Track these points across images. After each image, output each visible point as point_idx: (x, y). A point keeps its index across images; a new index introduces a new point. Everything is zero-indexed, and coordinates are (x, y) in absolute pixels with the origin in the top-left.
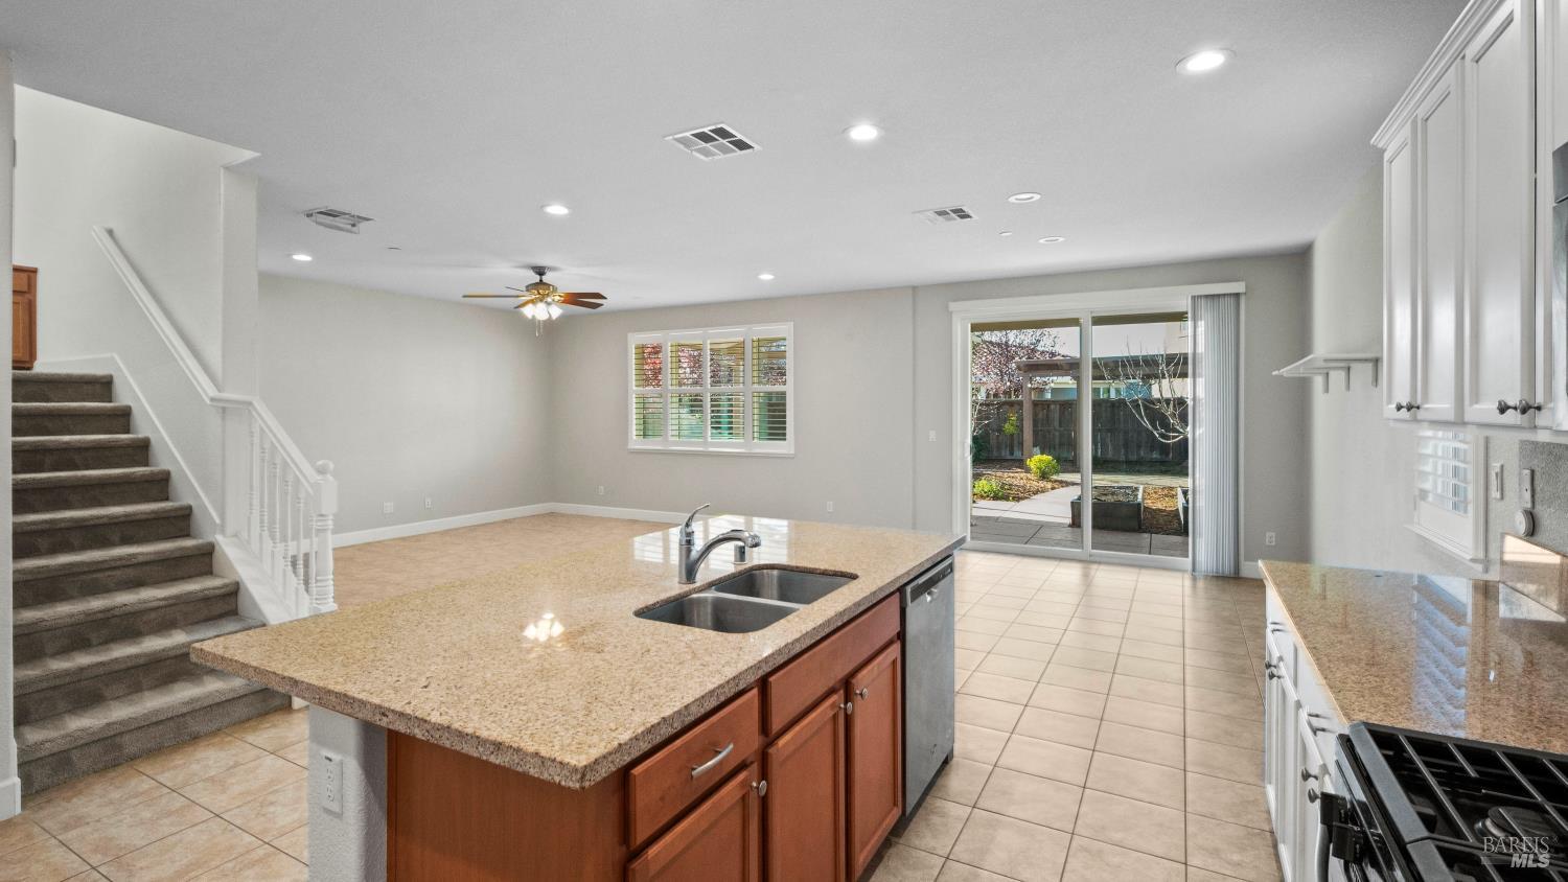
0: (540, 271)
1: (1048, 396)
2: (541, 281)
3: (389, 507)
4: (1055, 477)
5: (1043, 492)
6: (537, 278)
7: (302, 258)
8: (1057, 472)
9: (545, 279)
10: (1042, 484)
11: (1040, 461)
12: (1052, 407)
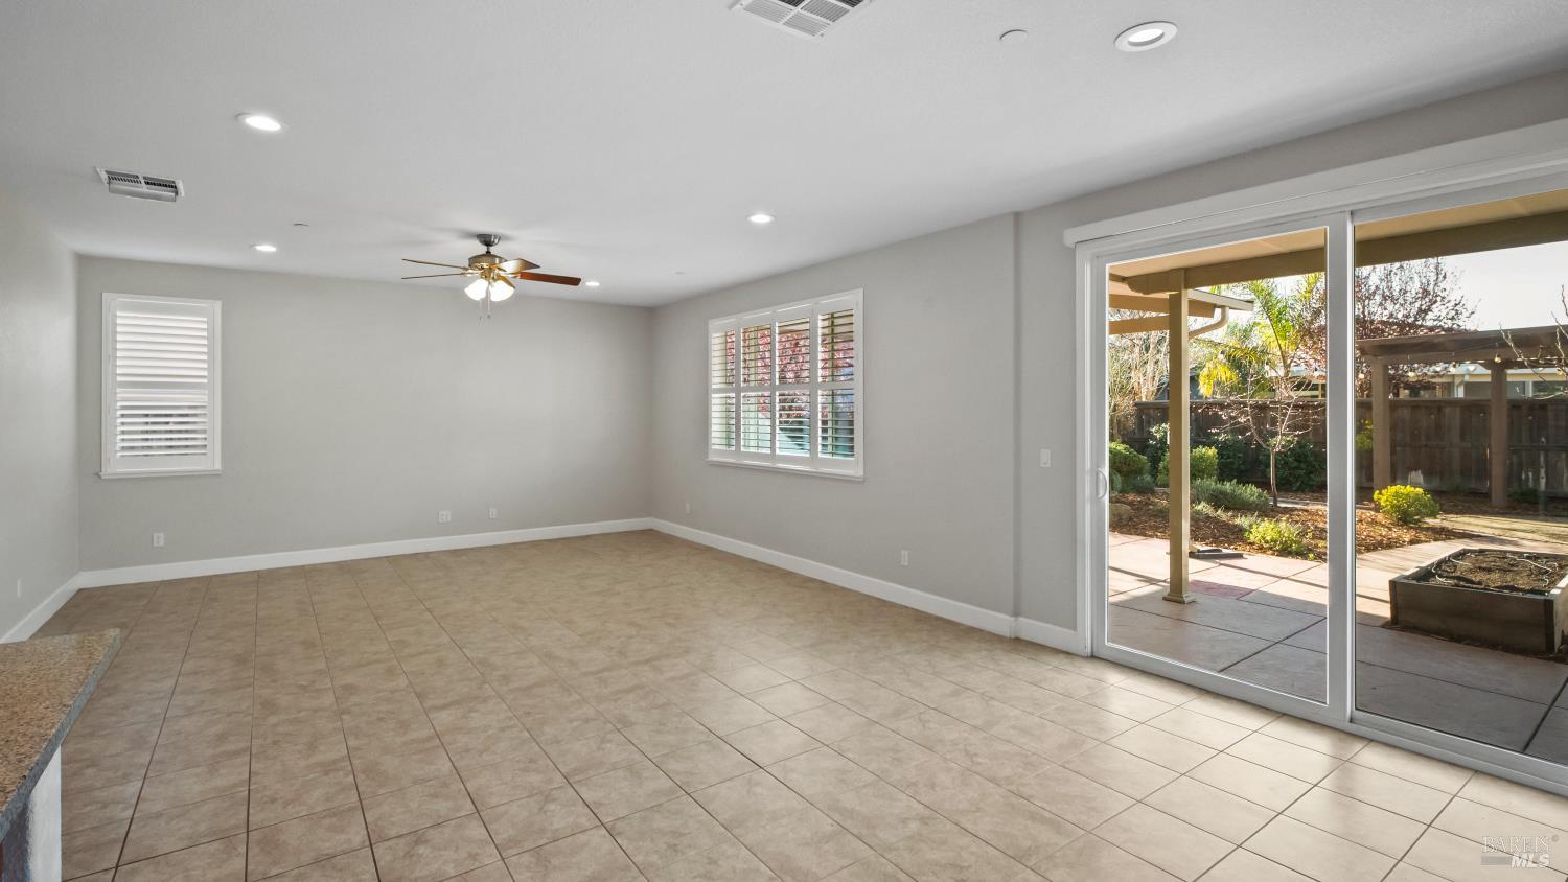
0: (487, 240)
1: (1460, 393)
2: (488, 252)
3: (446, 516)
4: (1431, 521)
5: (1389, 546)
6: (483, 249)
7: (267, 248)
8: (1433, 515)
9: (493, 250)
10: (1395, 533)
11: (1396, 495)
12: (1447, 410)
